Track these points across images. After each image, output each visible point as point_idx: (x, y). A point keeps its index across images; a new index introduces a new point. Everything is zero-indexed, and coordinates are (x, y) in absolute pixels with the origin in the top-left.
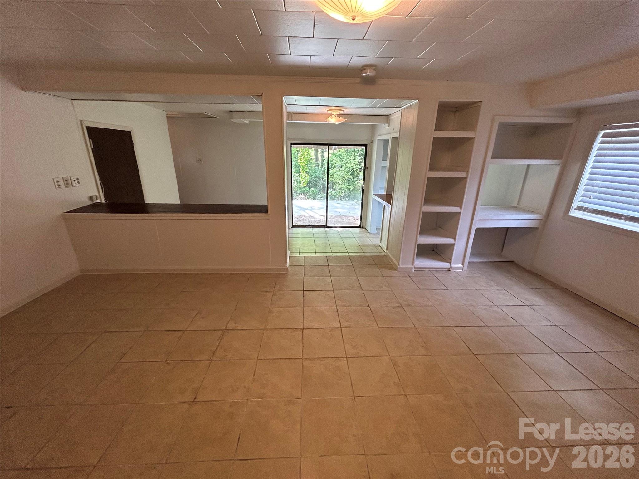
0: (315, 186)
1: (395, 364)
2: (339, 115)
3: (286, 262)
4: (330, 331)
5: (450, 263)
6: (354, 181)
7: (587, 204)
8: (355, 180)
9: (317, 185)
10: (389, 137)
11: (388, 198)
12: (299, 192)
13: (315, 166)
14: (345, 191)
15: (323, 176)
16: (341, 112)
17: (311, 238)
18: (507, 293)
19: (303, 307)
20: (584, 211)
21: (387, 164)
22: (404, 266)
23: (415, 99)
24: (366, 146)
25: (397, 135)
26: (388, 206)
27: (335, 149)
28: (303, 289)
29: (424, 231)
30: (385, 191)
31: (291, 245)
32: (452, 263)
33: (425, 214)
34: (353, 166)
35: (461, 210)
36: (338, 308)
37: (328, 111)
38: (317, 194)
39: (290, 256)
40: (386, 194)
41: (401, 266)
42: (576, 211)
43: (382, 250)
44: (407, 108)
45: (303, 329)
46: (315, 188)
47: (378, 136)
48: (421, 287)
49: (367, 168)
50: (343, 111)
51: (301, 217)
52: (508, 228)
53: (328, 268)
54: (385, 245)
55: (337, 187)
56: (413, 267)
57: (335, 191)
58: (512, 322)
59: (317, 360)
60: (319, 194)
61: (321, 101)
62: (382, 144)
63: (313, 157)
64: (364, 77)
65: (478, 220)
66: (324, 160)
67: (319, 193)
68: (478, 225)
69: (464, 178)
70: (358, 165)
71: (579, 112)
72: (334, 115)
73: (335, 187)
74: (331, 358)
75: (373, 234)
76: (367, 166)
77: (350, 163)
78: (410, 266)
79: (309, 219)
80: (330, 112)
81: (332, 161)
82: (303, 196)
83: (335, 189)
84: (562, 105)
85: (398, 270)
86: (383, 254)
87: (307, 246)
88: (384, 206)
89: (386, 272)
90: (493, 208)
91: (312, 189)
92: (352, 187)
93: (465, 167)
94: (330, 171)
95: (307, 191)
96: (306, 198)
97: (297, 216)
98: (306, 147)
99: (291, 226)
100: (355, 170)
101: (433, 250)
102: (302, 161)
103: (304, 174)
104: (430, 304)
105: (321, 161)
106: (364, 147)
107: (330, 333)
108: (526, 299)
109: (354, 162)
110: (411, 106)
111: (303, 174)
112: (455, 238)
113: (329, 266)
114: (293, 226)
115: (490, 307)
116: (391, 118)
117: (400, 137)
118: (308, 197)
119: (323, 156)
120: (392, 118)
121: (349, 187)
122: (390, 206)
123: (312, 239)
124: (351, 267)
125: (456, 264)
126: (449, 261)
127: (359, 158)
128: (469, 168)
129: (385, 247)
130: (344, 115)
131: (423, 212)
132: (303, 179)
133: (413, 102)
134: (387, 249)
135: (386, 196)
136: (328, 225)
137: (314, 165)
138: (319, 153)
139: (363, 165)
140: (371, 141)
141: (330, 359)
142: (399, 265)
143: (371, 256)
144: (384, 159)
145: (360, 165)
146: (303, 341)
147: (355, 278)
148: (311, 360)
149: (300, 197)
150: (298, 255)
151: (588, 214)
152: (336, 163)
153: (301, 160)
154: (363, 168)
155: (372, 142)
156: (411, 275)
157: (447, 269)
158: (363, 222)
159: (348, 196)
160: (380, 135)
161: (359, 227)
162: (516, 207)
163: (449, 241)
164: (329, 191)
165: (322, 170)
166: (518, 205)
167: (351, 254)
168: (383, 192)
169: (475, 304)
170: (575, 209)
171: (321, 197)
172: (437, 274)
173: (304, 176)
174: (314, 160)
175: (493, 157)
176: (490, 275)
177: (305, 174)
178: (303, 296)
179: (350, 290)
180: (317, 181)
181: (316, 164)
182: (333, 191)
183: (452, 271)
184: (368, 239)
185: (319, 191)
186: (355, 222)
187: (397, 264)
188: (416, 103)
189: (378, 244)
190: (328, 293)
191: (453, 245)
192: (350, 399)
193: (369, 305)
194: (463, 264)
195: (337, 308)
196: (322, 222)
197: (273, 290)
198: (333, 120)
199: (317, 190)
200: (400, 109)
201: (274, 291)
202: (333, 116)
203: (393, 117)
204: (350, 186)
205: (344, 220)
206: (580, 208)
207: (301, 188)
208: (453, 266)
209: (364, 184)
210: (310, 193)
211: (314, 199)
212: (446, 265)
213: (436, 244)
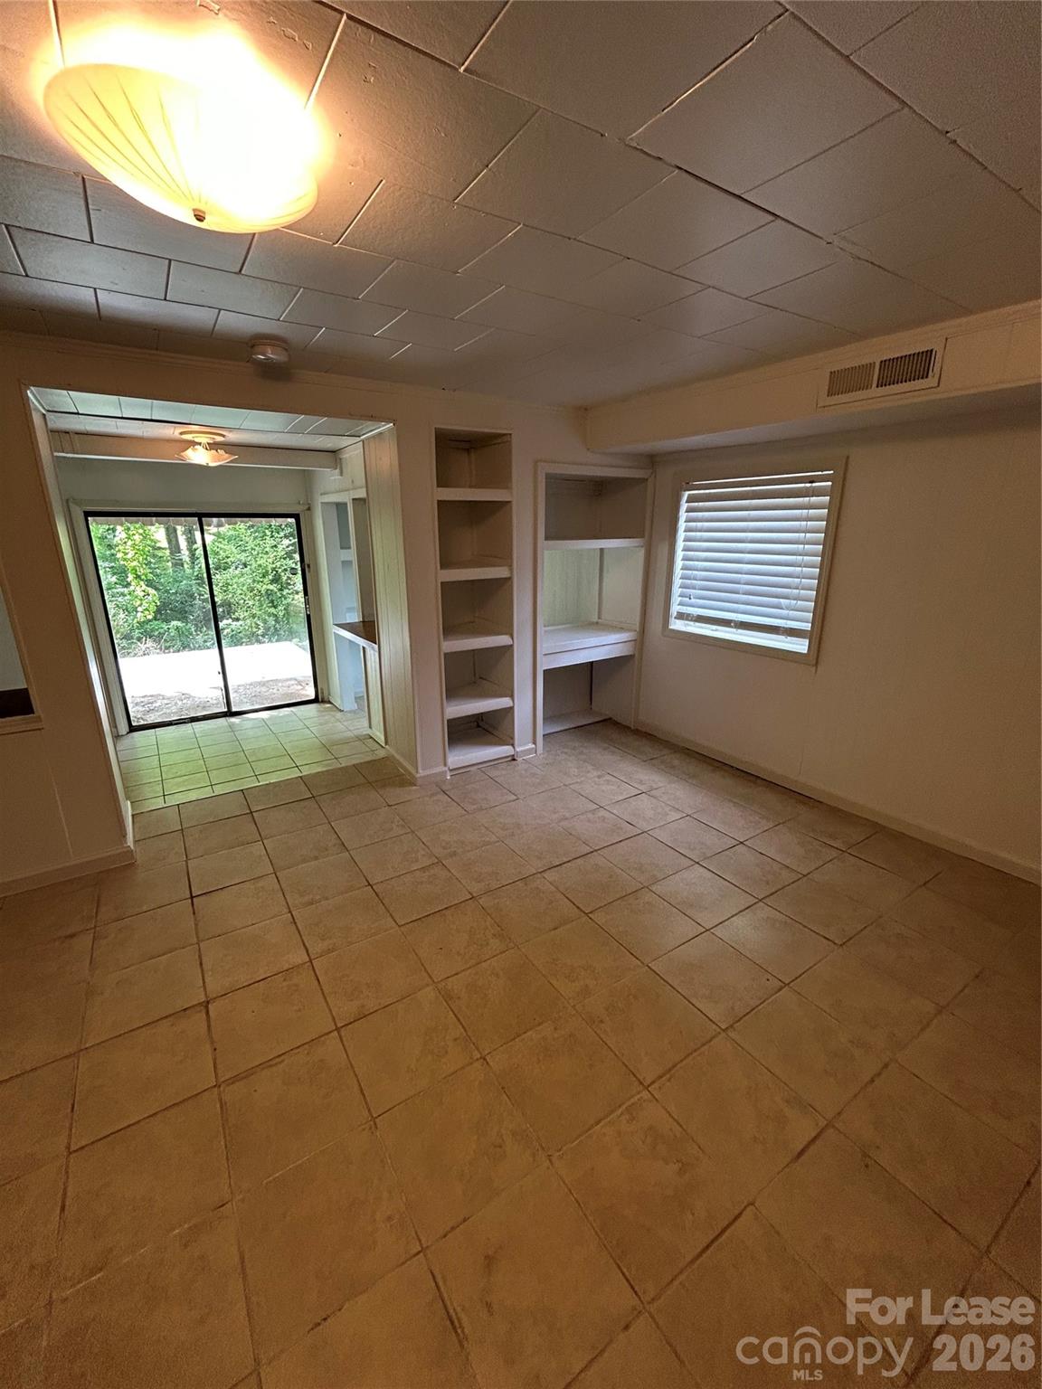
0: (182, 615)
1: (448, 997)
2: (213, 446)
3: (124, 836)
4: (285, 980)
5: (513, 745)
6: (283, 596)
7: (689, 608)
8: (284, 593)
9: (186, 612)
10: (345, 498)
11: (368, 629)
12: (136, 634)
13: (175, 565)
14: (265, 622)
15: (201, 589)
16: (219, 439)
17: (192, 751)
18: (614, 779)
19: (198, 944)
20: (687, 619)
21: (351, 555)
22: (428, 772)
23: (388, 422)
24: (296, 517)
25: (362, 494)
26: (373, 648)
27: (220, 525)
28: (188, 892)
29: (454, 690)
30: (358, 615)
31: (135, 781)
32: (516, 743)
33: (450, 657)
34: (273, 563)
35: (513, 639)
36: (294, 913)
37: (181, 434)
38: (191, 634)
39: (133, 816)
40: (363, 622)
41: (421, 773)
42: (677, 621)
43: (377, 745)
44: (373, 437)
45: (208, 1002)
46: (184, 619)
47: (321, 494)
48: (470, 808)
49: (309, 566)
50: (224, 436)
51: (153, 699)
52: (592, 662)
53: (251, 819)
54: (379, 731)
55: (240, 614)
56: (446, 769)
57: (241, 622)
58: (632, 831)
59: (263, 1069)
60: (198, 635)
61: (154, 409)
62: (333, 513)
63: (164, 544)
64: (260, 363)
65: (545, 655)
66: (196, 550)
67: (196, 631)
68: (545, 664)
69: (506, 578)
70: (285, 558)
71: (653, 460)
72: (200, 444)
73: (236, 614)
74: (298, 1047)
75: (350, 712)
76: (306, 561)
77: (265, 556)
78: (442, 769)
79: (180, 703)
80: (188, 437)
81: (217, 553)
82: (150, 643)
83: (238, 620)
84: (629, 448)
85: (419, 782)
86: (382, 753)
87: (183, 773)
88: (364, 648)
89: (395, 794)
90: (564, 629)
91: (175, 623)
92: (280, 611)
93: (505, 557)
94: (217, 578)
95: (162, 631)
96: (161, 649)
97: (142, 700)
98: (137, 522)
99: (123, 728)
100: (280, 570)
101: (478, 726)
102: (129, 556)
103: (143, 589)
104: (494, 838)
105: (187, 553)
106: (292, 520)
107: (285, 984)
108: (641, 782)
109: (275, 553)
110: (381, 433)
111: (139, 589)
112: (512, 697)
113: (254, 814)
114: (133, 729)
115: (593, 812)
116: (341, 457)
117: (371, 495)
118: (168, 644)
119: (191, 541)
120: (345, 456)
121: (272, 610)
122: (376, 646)
123: (195, 753)
124: (312, 803)
125: (523, 745)
126: (511, 741)
127: (286, 542)
128: (511, 559)
129: (380, 737)
130: (228, 447)
131: (446, 654)
132: (141, 600)
133: (383, 426)
134: (386, 743)
135: (364, 626)
136: (234, 709)
137: (170, 564)
138: (179, 533)
139: (297, 557)
140: (307, 507)
141: (297, 1051)
142: (417, 772)
143: (354, 765)
144: (345, 545)
145: (291, 558)
146: (211, 1038)
147: (327, 827)
148: (243, 1078)
149: (143, 647)
150: (159, 803)
151: (692, 623)
152: (228, 557)
153: (126, 554)
154: (299, 567)
155: (309, 509)
156: (444, 788)
157: (510, 759)
158: (322, 689)
159: (274, 633)
160: (325, 494)
161: (316, 700)
162: (597, 623)
163: (503, 702)
164: (221, 625)
165: (195, 574)
166: (599, 618)
167: (306, 771)
168: (354, 617)
169: (567, 815)
170: (675, 618)
171: (205, 641)
172: (493, 773)
173: (143, 594)
174: (168, 552)
175: (547, 538)
176: (582, 753)
177: (144, 587)
178: (194, 913)
179: (316, 858)
180: (186, 601)
181: (174, 561)
182: (235, 623)
183: (519, 759)
184: (340, 726)
185: (196, 625)
186: (303, 692)
187: (413, 772)
188: (389, 429)
189: (365, 733)
190: (261, 884)
191: (511, 709)
192: (364, 1130)
193: (368, 882)
194: (535, 743)
195: (292, 915)
196: (217, 704)
197: (93, 926)
198: (199, 456)
199: (189, 625)
200: (358, 439)
201: (95, 927)
202: (197, 447)
203: (348, 455)
204: (275, 607)
205: (275, 691)
206: (681, 616)
207: (141, 624)
208: (518, 750)
209: (307, 602)
210: (172, 634)
211: (185, 647)
212: (504, 750)
213: (482, 713)
